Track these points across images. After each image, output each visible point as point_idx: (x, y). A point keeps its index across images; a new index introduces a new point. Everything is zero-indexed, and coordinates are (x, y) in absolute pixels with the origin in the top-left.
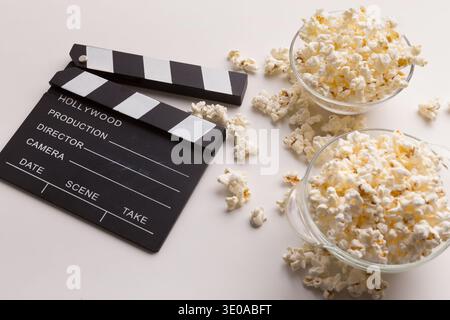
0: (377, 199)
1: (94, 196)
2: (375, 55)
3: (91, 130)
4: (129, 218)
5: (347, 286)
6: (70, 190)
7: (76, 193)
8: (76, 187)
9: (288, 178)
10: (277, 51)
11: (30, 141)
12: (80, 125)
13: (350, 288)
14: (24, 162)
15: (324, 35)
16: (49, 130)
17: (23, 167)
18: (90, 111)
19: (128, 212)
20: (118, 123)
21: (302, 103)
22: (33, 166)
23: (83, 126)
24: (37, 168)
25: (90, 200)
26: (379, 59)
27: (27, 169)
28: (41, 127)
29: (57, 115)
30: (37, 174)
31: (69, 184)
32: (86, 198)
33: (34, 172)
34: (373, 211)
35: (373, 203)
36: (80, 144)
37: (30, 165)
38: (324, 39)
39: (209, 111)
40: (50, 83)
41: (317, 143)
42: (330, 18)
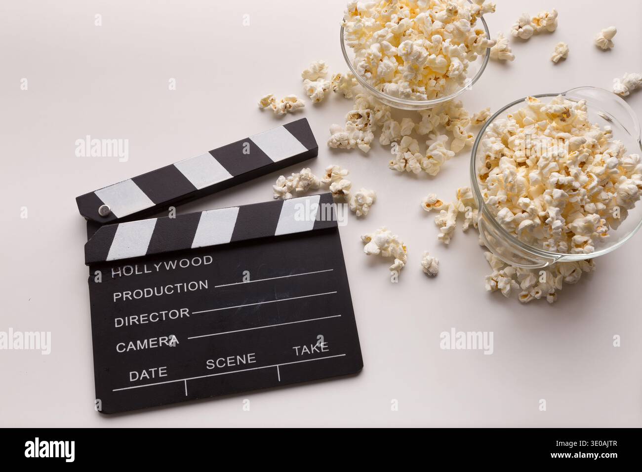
0: (576, 184)
1: (250, 358)
2: (450, 27)
3: (182, 287)
4: (306, 356)
5: (564, 278)
6: (217, 370)
7: (227, 369)
8: (221, 363)
9: (428, 205)
10: (311, 71)
11: (121, 348)
12: (165, 290)
13: (568, 279)
14: (134, 376)
15: (380, 32)
16: (133, 320)
17: (138, 382)
18: (163, 267)
19: (300, 350)
20: (208, 260)
21: (383, 116)
22: (150, 373)
23: (169, 290)
24: (157, 372)
25: (248, 365)
26: (458, 29)
27: (145, 380)
28: (119, 322)
29: (127, 295)
30: (163, 379)
31: (210, 364)
32: (242, 366)
33: (158, 379)
34: (579, 198)
35: (575, 190)
36: (184, 312)
37: (145, 374)
38: (383, 36)
39: (295, 183)
40: (87, 264)
41: (435, 152)
42: (369, 7)
